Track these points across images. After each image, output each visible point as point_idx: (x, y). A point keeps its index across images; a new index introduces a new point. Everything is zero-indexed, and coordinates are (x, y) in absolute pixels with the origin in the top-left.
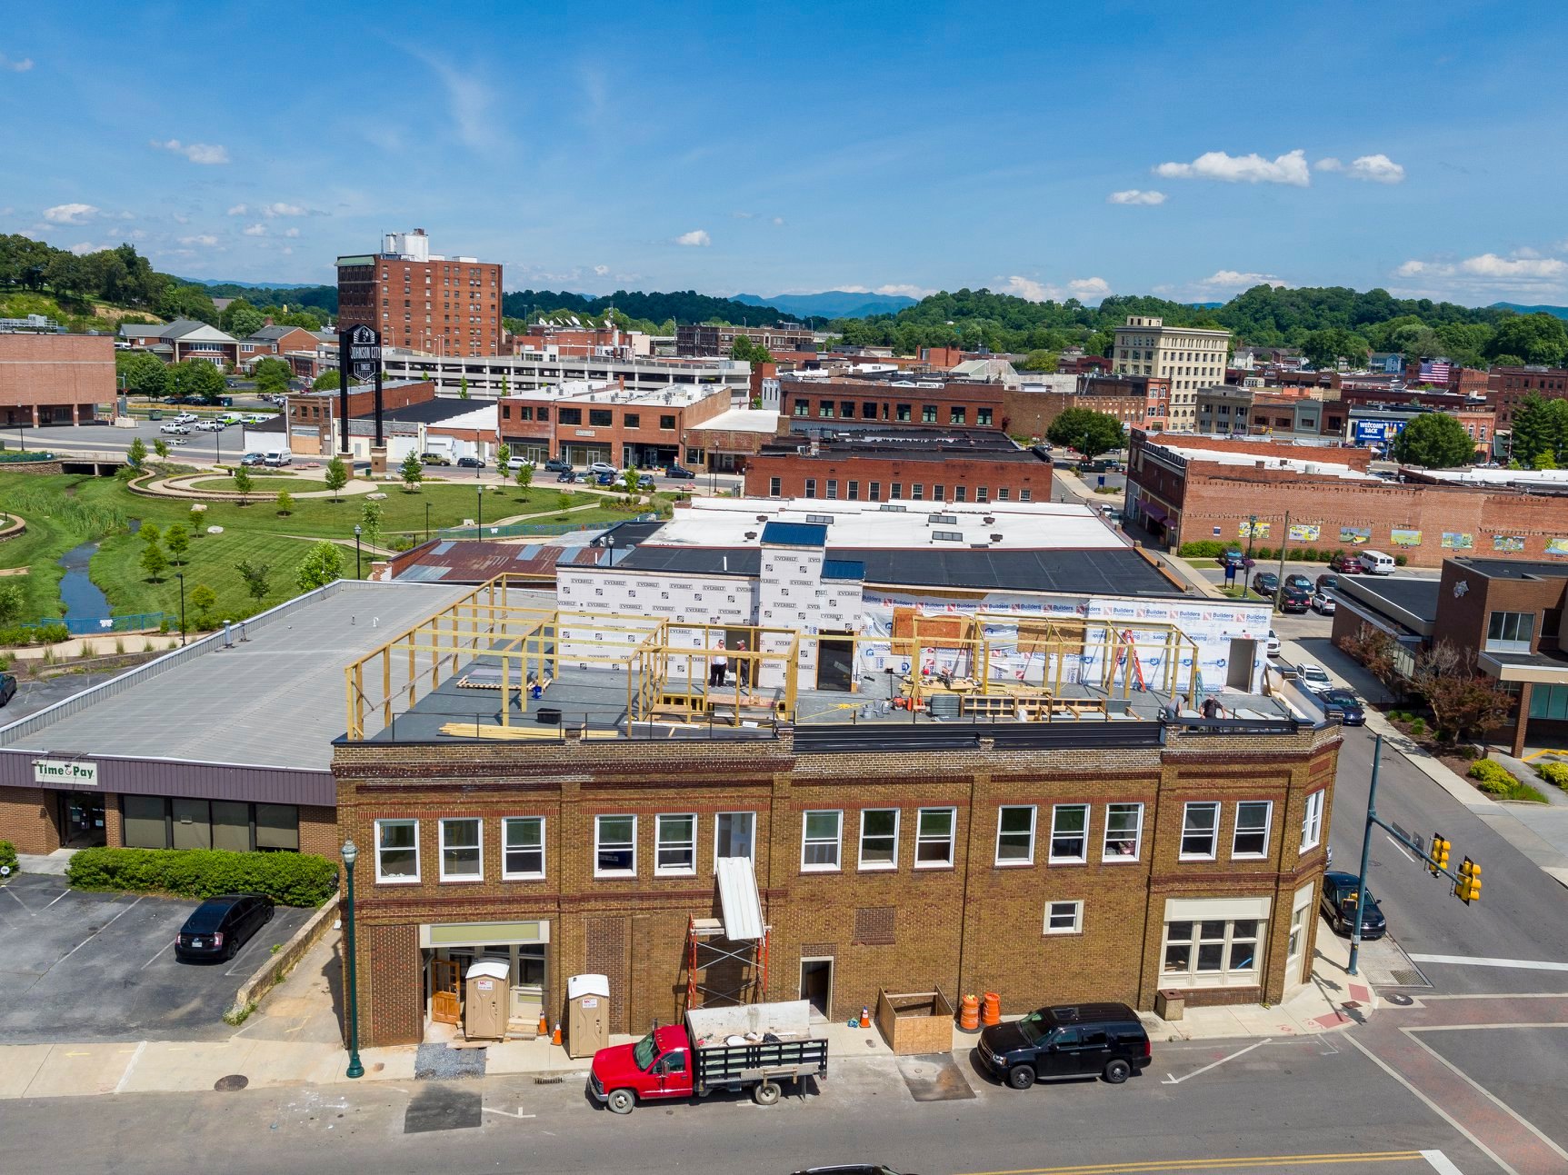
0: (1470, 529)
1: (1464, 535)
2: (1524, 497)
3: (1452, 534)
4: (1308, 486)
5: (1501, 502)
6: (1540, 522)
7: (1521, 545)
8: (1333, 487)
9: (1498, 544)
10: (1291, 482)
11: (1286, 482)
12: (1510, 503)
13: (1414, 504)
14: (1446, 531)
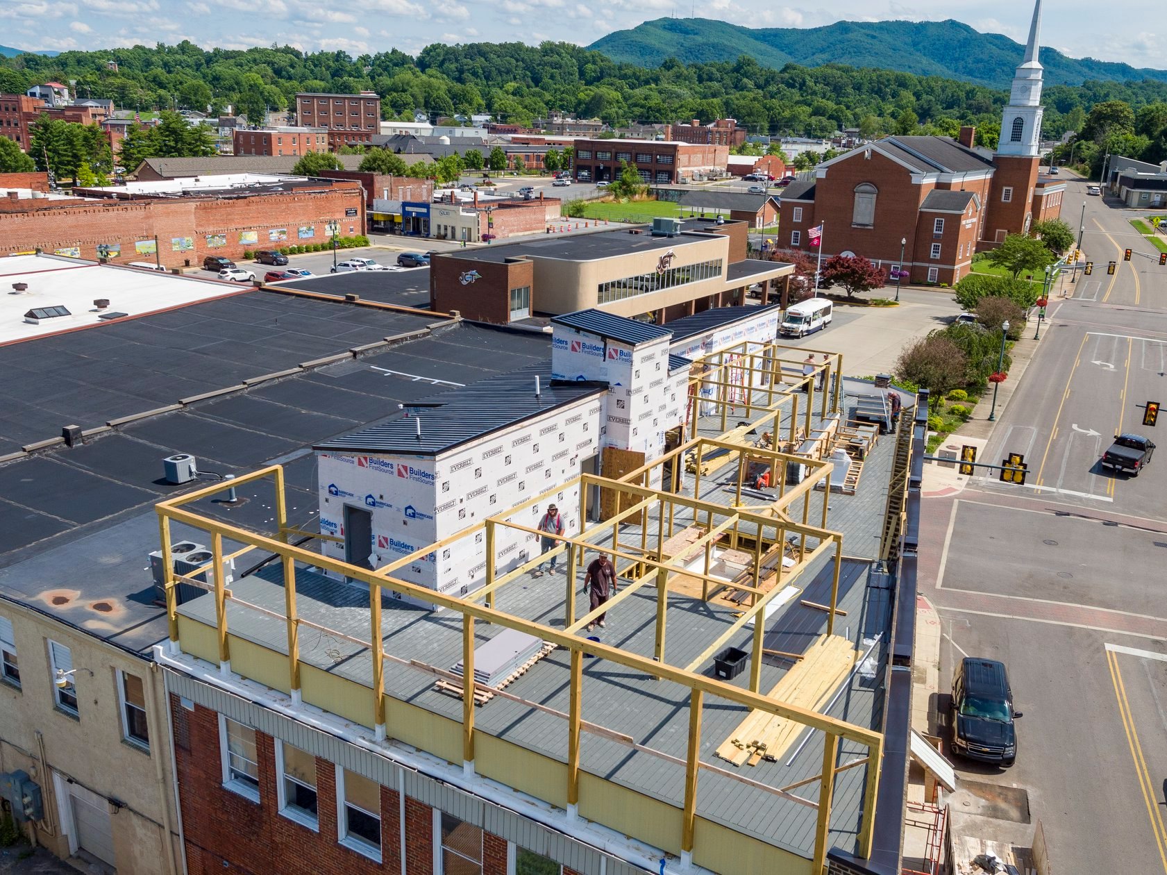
0: (190, 234)
1: (187, 238)
2: (219, 201)
3: (178, 239)
4: (62, 211)
5: (205, 208)
6: (232, 220)
7: (224, 241)
8: (82, 210)
9: (210, 242)
10: (45, 209)
11: (41, 210)
12: (211, 208)
13: (147, 217)
14: (174, 237)
